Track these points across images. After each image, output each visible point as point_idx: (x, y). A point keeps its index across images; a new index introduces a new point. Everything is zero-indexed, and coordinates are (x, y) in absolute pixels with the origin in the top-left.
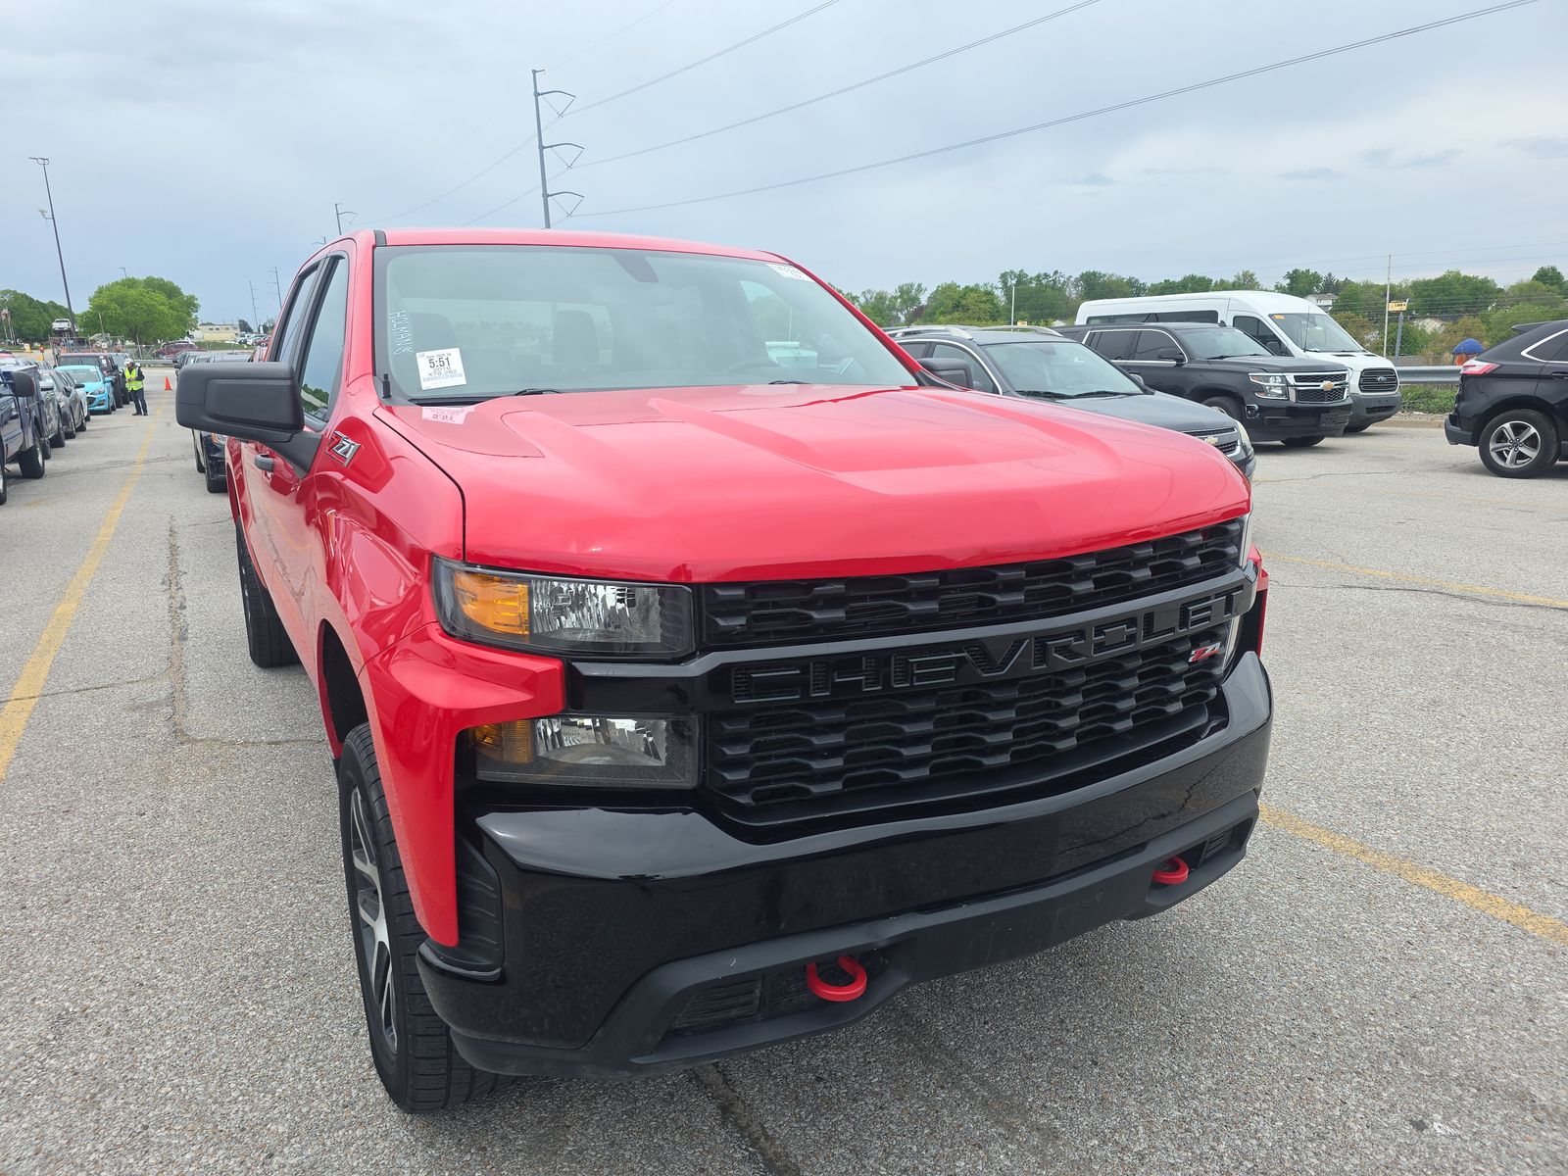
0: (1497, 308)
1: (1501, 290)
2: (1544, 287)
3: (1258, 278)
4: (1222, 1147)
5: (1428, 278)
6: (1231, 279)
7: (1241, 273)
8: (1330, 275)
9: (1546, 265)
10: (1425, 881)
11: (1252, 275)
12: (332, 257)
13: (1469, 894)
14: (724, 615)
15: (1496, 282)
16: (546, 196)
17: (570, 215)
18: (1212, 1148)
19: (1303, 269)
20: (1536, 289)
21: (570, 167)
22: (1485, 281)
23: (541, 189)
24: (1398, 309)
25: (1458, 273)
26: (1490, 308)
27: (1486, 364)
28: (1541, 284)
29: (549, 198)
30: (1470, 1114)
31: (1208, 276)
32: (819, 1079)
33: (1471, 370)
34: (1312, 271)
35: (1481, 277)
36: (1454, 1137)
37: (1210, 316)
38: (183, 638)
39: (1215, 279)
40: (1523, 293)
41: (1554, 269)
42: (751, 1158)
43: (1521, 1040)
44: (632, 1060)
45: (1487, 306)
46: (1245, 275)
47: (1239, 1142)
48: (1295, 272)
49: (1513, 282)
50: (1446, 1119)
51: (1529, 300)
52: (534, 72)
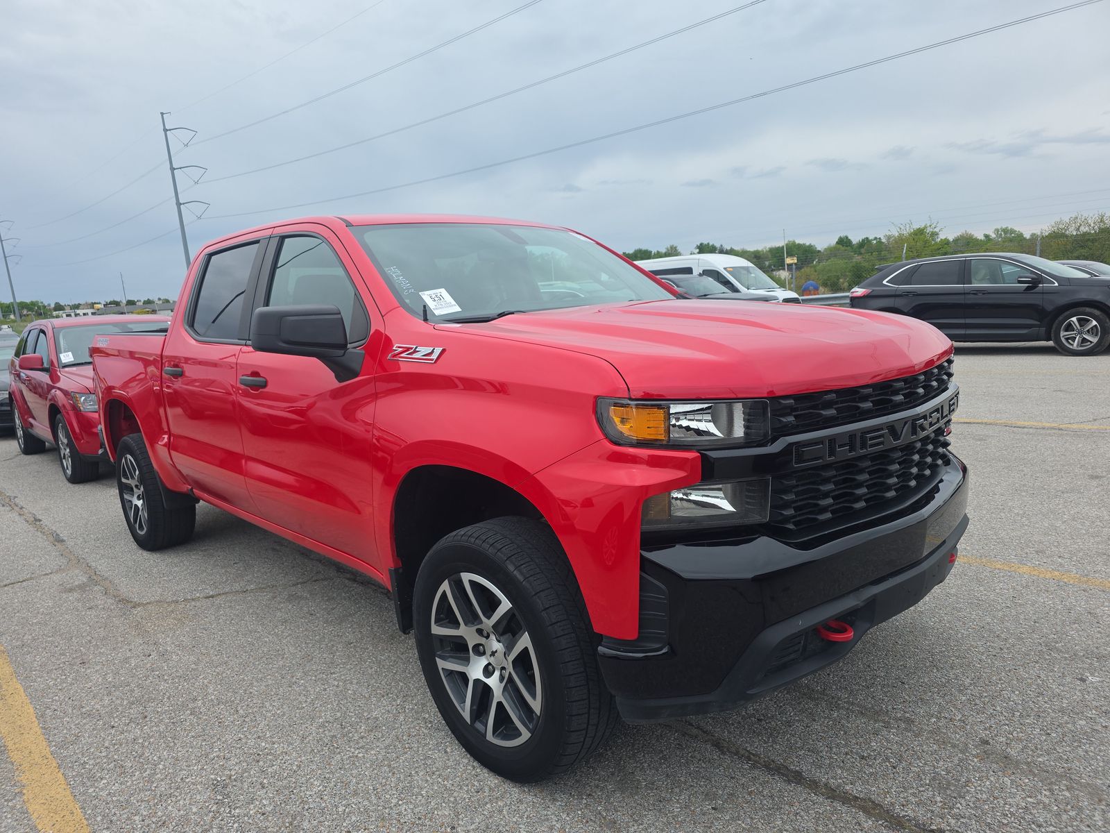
0: (819, 262)
1: (819, 251)
2: (843, 248)
3: (680, 249)
4: (998, 708)
5: (777, 246)
6: (663, 251)
7: (669, 246)
8: (721, 246)
9: (843, 235)
10: (999, 566)
11: (676, 247)
12: (280, 236)
13: (1024, 569)
14: (784, 415)
15: (816, 246)
16: (179, 204)
17: (199, 218)
18: (994, 710)
19: (705, 242)
20: (839, 250)
21: (196, 183)
22: (810, 246)
23: (175, 199)
24: (792, 262)
25: (794, 242)
26: (815, 262)
27: (864, 290)
28: (841, 246)
29: (182, 206)
30: (1101, 670)
31: (650, 249)
32: (760, 720)
33: (855, 295)
34: (711, 244)
35: (808, 244)
36: (1102, 681)
37: (688, 271)
38: (60, 541)
39: (654, 251)
40: (832, 252)
41: (847, 237)
42: (754, 767)
43: (1099, 632)
44: (748, 692)
45: (813, 261)
46: (671, 247)
47: (1005, 705)
48: (701, 244)
49: (826, 246)
50: (1092, 675)
51: (835, 256)
52: (162, 114)
